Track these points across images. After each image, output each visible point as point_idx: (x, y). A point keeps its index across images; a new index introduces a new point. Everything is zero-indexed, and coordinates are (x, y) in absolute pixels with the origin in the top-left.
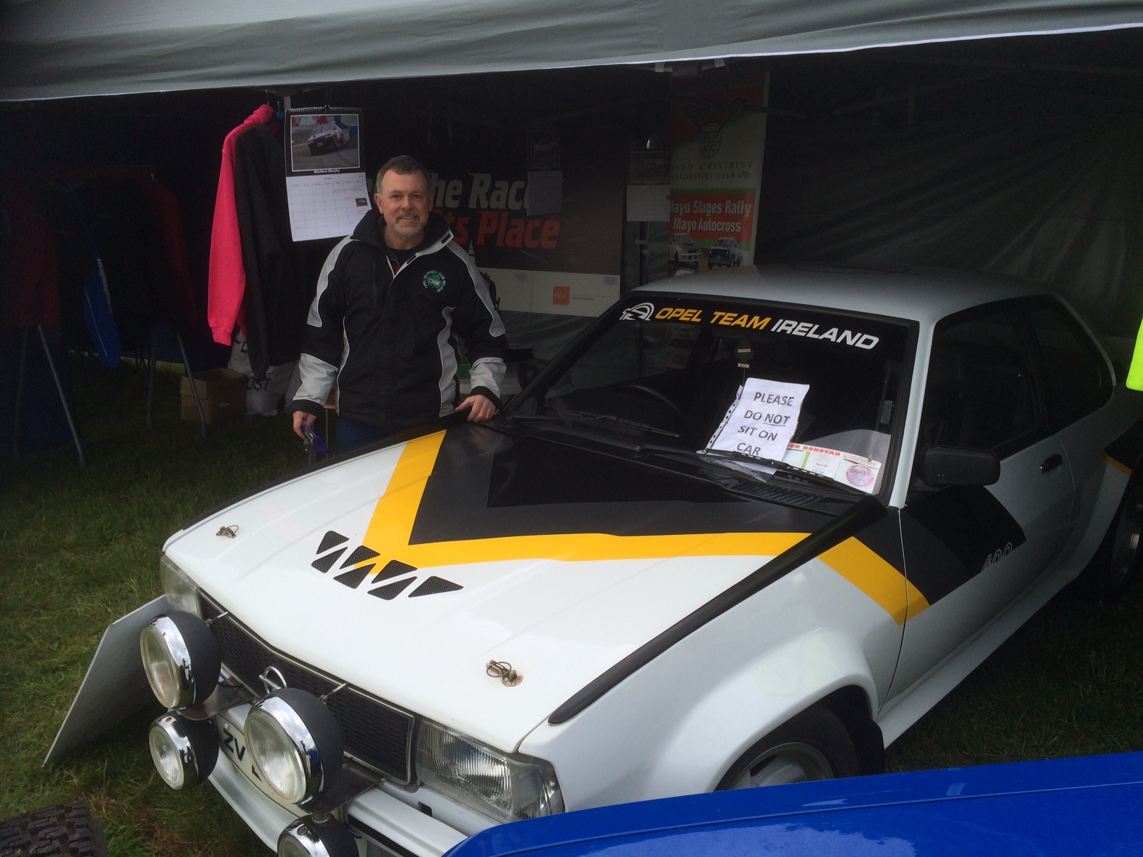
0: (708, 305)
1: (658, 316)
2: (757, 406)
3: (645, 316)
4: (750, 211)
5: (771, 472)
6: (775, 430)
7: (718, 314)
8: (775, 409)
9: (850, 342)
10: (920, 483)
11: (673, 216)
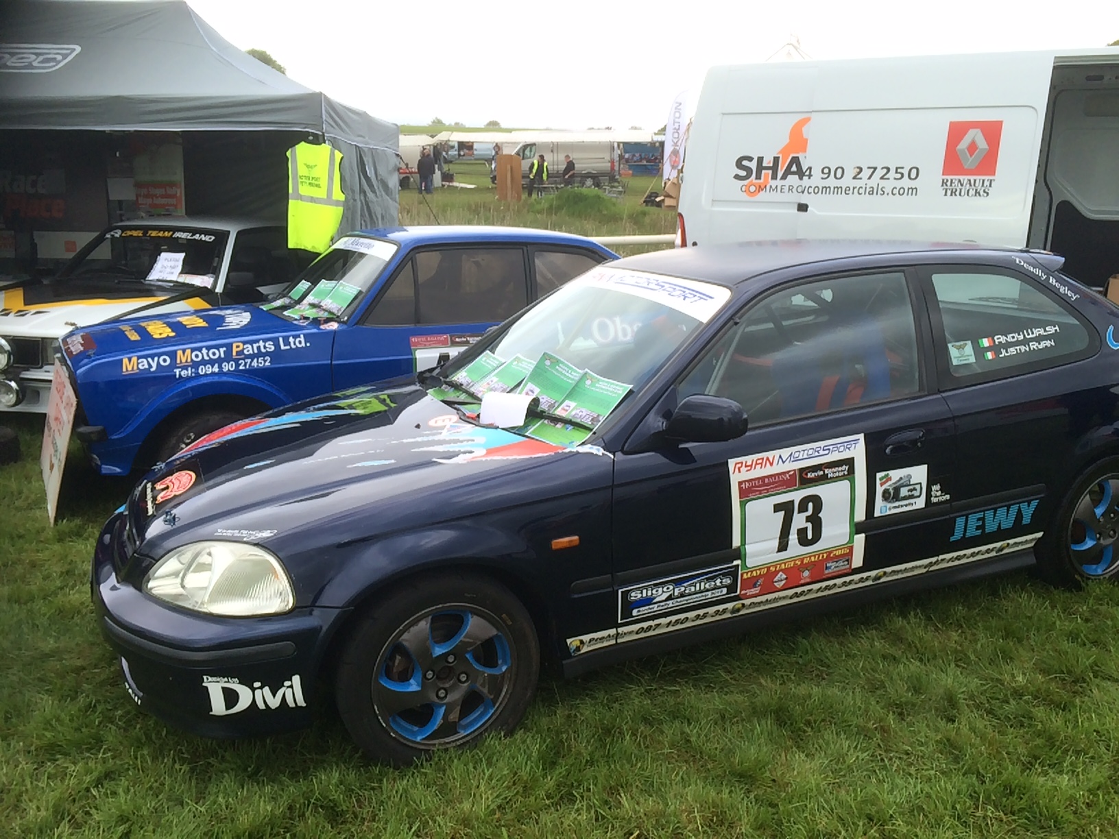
0: (146, 229)
1: (123, 235)
2: (166, 263)
3: (117, 235)
4: (180, 192)
5: (172, 284)
6: (173, 270)
7: (150, 232)
8: (172, 263)
9: (203, 239)
10: (229, 286)
11: (137, 196)
